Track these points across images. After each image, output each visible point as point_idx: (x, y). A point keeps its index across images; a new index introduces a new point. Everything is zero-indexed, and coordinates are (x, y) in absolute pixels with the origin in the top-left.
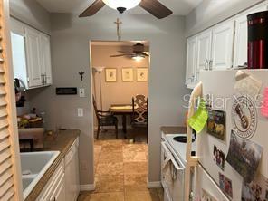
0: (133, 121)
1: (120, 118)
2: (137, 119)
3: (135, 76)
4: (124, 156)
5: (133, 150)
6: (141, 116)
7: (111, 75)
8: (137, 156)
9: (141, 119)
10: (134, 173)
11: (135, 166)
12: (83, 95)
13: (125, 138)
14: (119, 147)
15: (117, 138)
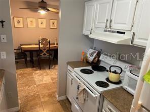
0: (38, 55)
1: (28, 53)
2: (42, 55)
3: (37, 24)
4: (36, 80)
5: (41, 75)
6: (45, 52)
7: (18, 22)
8: (45, 79)
9: (45, 54)
10: (46, 92)
11: (46, 86)
12: (5, 41)
13: (33, 67)
14: (30, 74)
15: (27, 67)
